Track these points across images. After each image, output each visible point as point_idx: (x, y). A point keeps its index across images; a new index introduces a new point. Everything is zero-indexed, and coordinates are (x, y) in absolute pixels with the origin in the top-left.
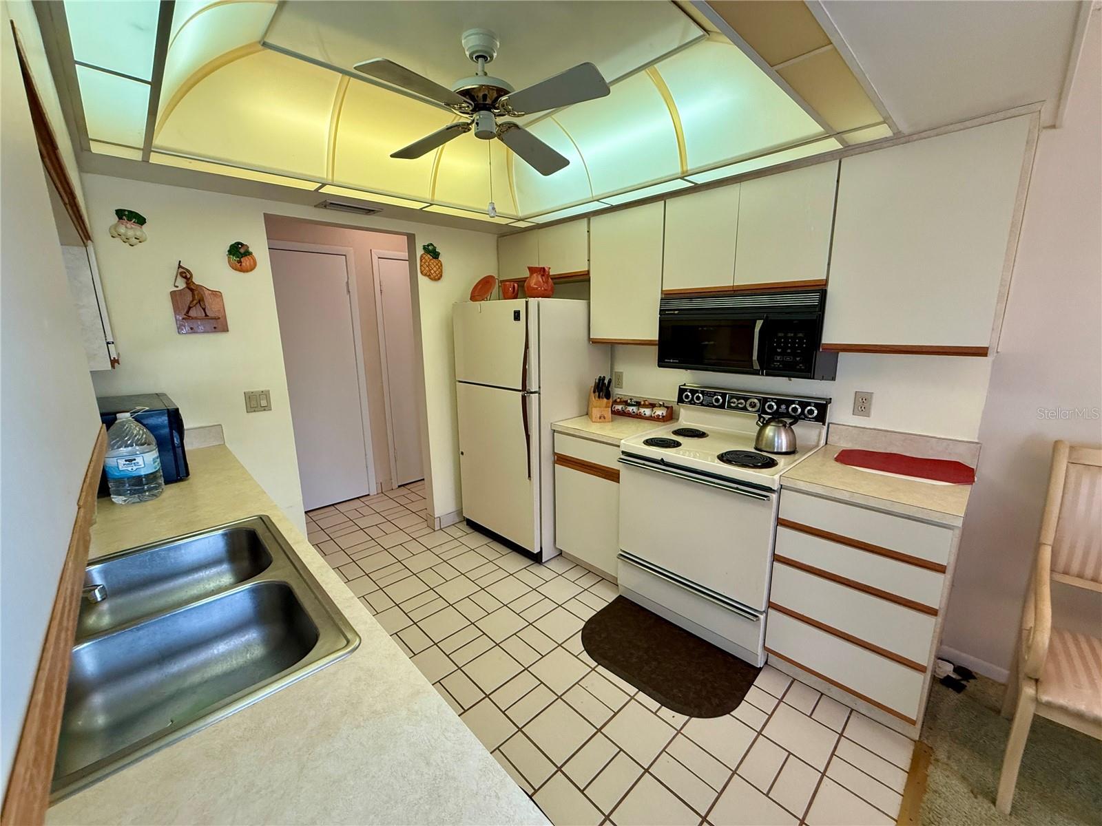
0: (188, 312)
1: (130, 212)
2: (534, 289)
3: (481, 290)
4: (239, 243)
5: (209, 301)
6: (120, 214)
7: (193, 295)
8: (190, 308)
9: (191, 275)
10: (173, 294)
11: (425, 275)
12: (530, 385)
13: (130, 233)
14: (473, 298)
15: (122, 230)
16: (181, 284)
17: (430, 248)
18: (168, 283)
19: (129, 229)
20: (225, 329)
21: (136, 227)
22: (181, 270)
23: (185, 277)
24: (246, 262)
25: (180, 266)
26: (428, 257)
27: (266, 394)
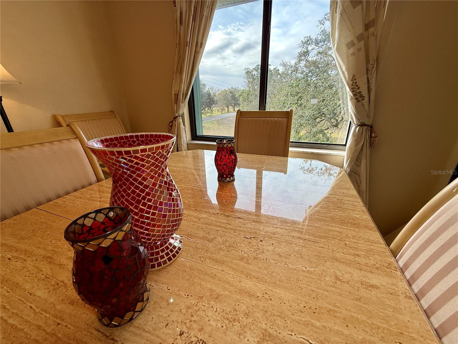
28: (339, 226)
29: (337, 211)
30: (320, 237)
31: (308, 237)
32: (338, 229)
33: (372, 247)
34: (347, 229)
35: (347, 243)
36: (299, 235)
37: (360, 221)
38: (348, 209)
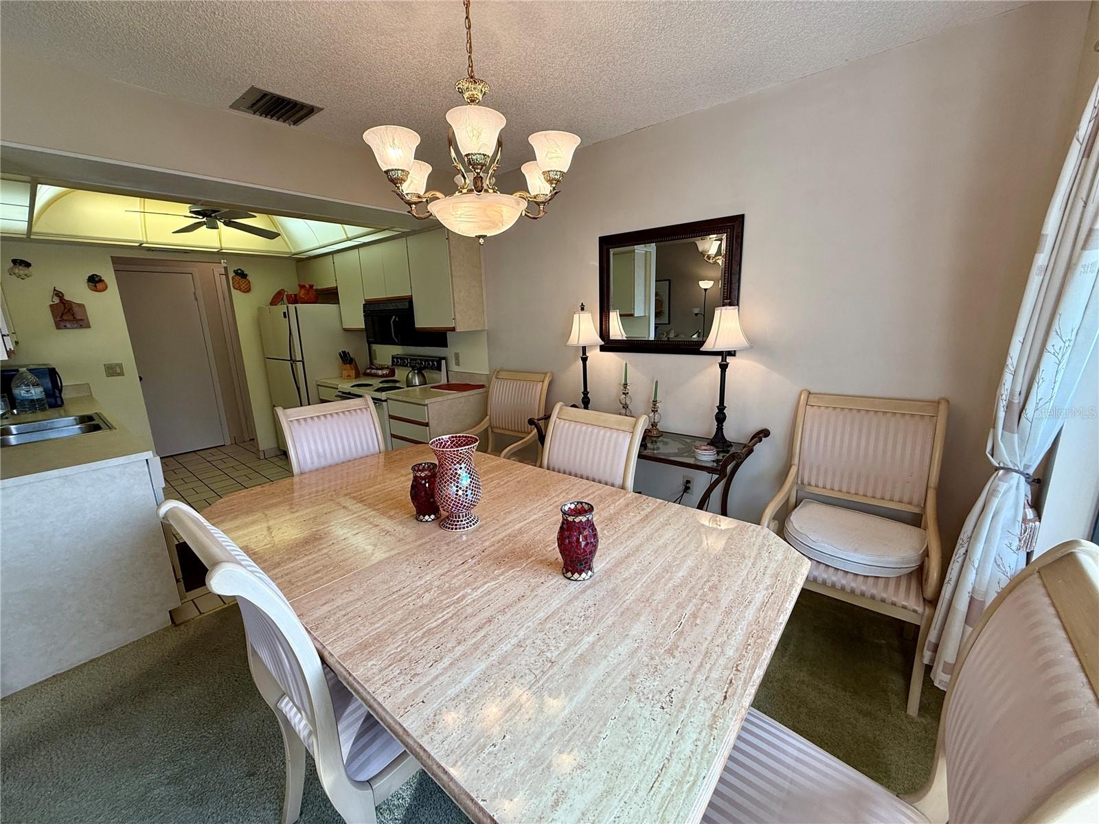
0: (62, 316)
1: (21, 260)
2: (302, 298)
3: (277, 299)
4: (94, 275)
5: (76, 309)
6: (14, 261)
7: (65, 306)
8: (63, 314)
9: (63, 295)
10: (51, 306)
11: (237, 289)
12: (295, 356)
13: (21, 272)
14: (272, 304)
15: (16, 271)
16: (57, 300)
17: (239, 271)
18: (48, 300)
19: (22, 271)
20: (89, 327)
21: (26, 268)
22: (55, 292)
23: (59, 296)
24: (99, 286)
25: (55, 290)
26: (238, 278)
27: (120, 366)
28: (379, 630)
29: (399, 650)
30: (384, 605)
31: (394, 597)
32: (377, 625)
33: (336, 633)
34: (369, 633)
35: (360, 619)
36: (401, 592)
37: (363, 656)
38: (389, 666)
